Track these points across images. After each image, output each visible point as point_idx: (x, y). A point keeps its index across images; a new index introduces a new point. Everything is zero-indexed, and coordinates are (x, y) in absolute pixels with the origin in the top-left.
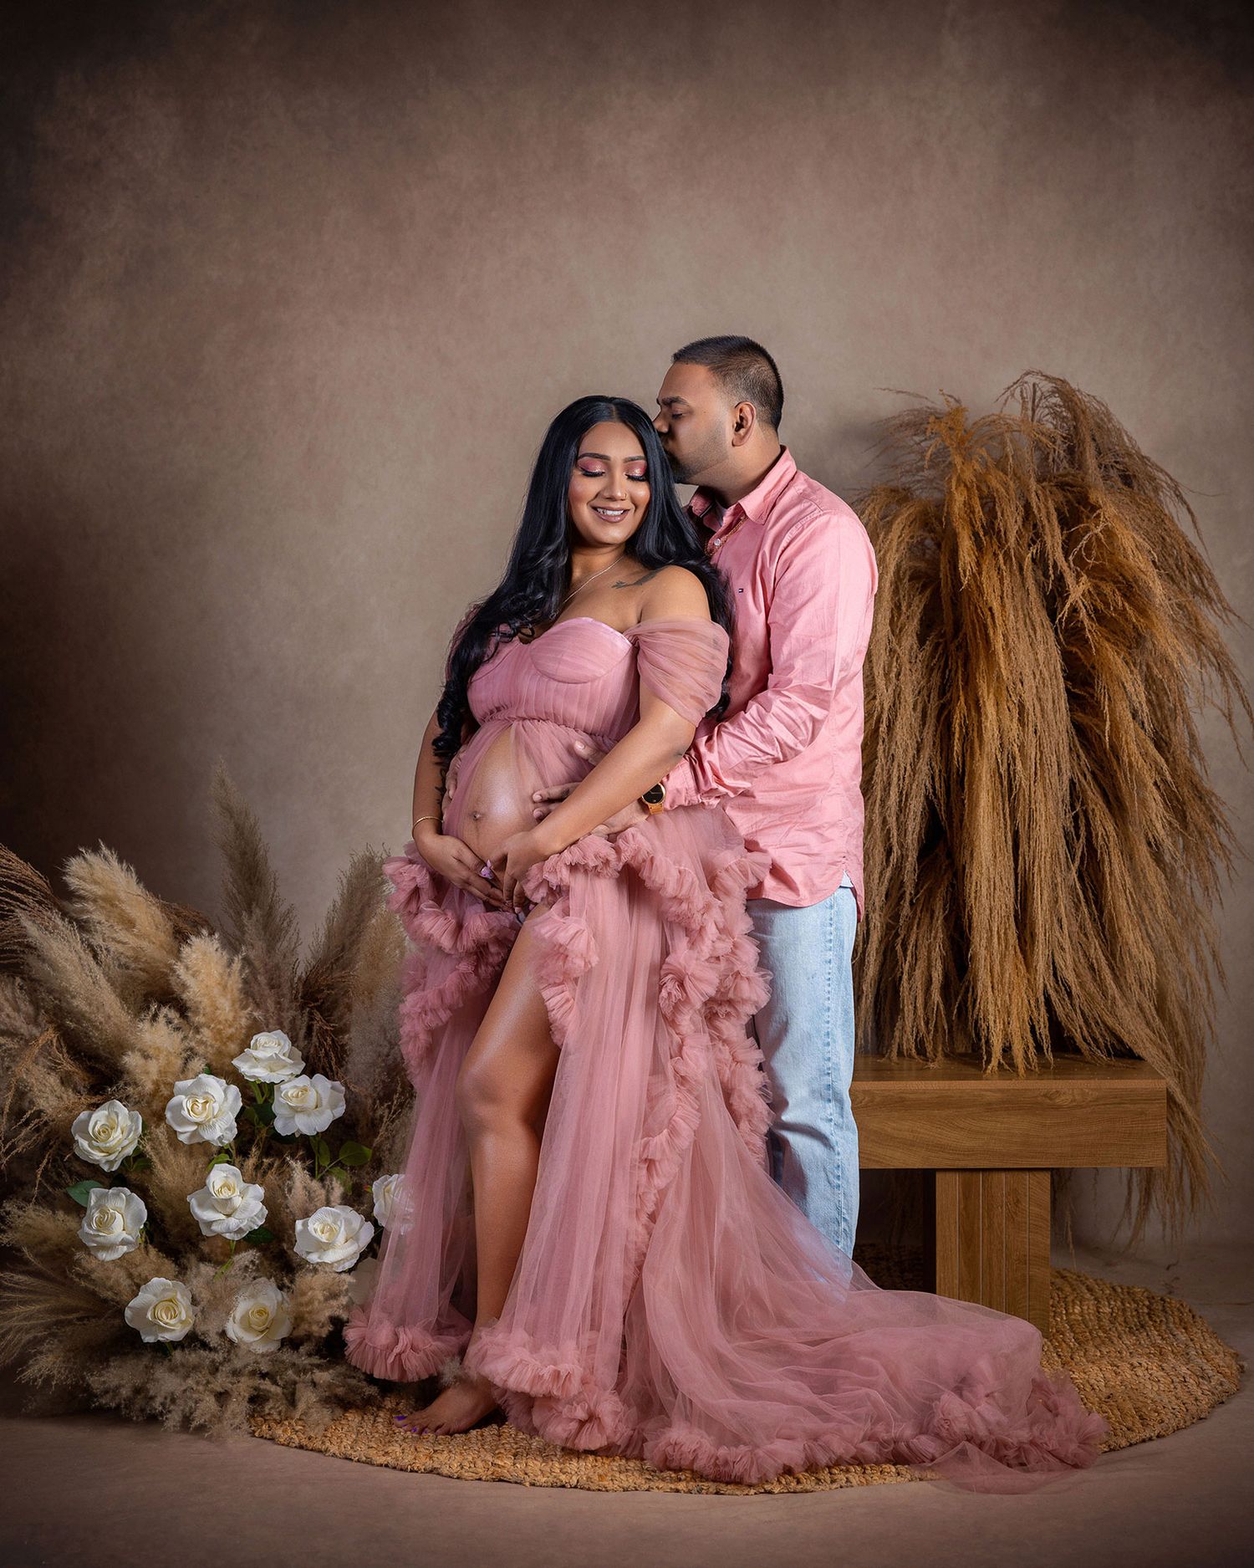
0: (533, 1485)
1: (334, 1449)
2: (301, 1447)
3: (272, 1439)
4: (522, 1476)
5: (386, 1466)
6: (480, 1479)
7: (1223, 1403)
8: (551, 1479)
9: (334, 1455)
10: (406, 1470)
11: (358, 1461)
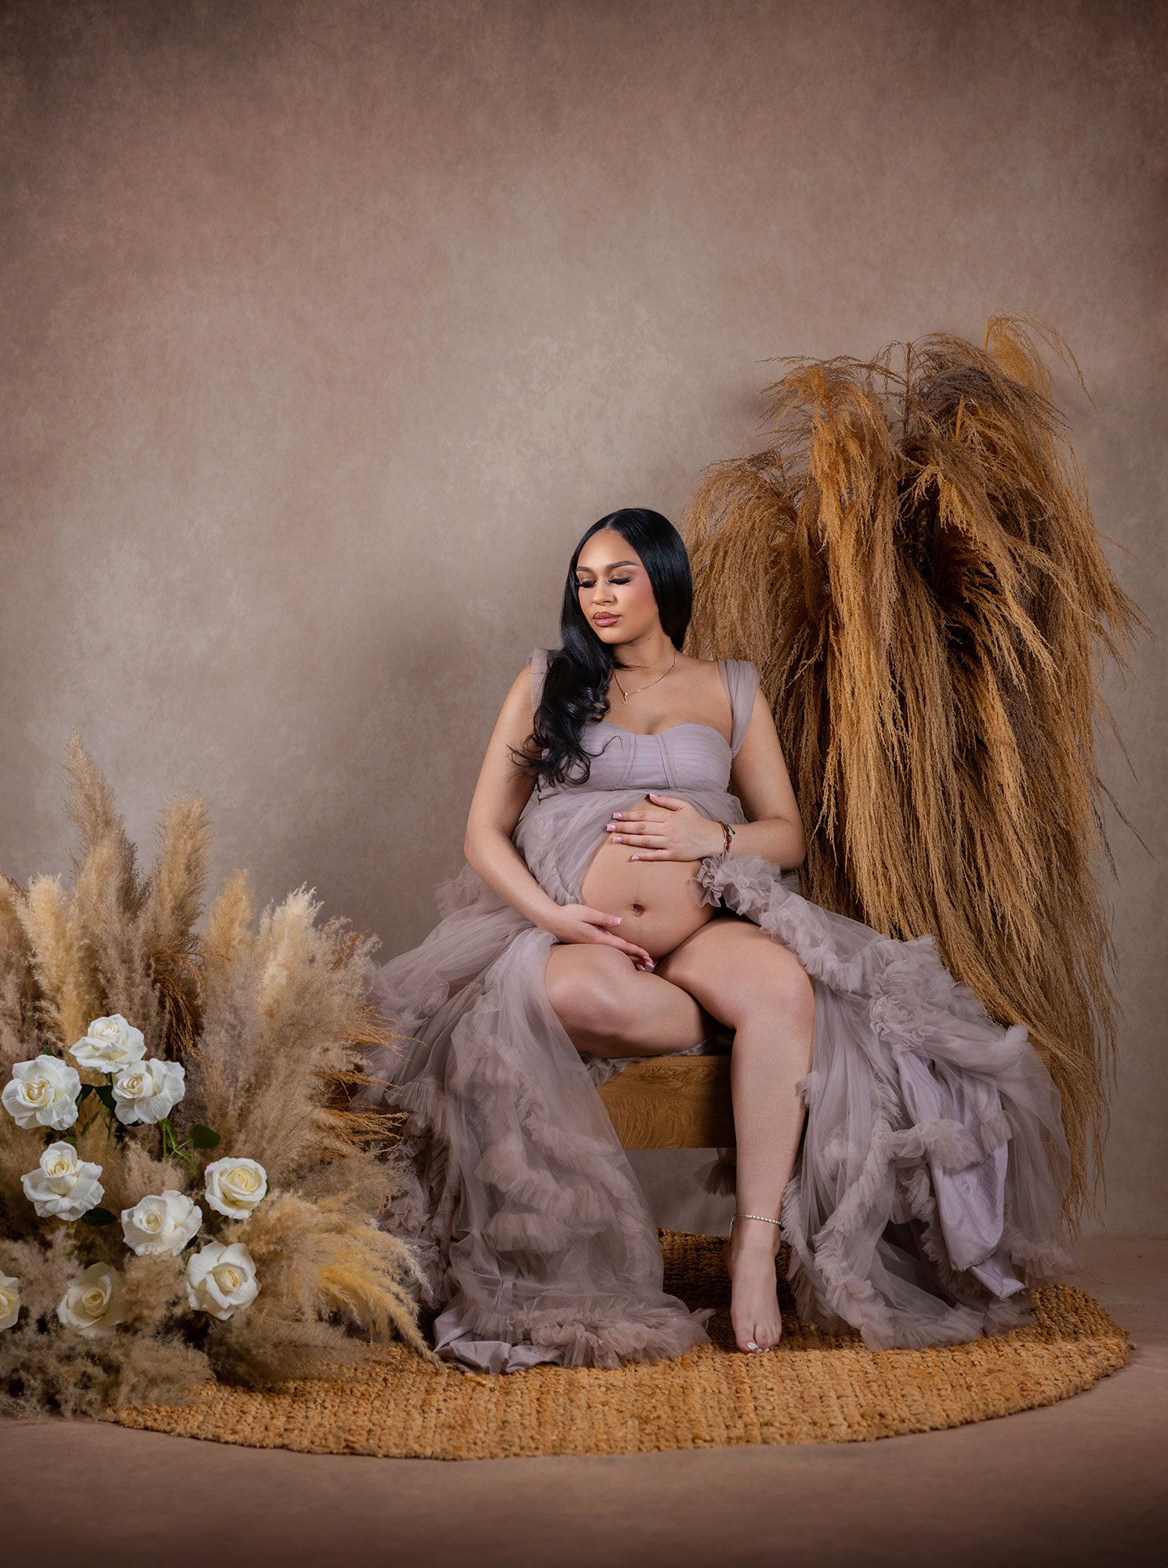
0: (386, 1456)
1: (180, 1429)
2: (146, 1428)
3: (117, 1422)
4: (375, 1448)
5: (234, 1443)
6: (331, 1453)
7: (1108, 1376)
8: (404, 1451)
9: (180, 1435)
10: (255, 1447)
11: (205, 1439)
